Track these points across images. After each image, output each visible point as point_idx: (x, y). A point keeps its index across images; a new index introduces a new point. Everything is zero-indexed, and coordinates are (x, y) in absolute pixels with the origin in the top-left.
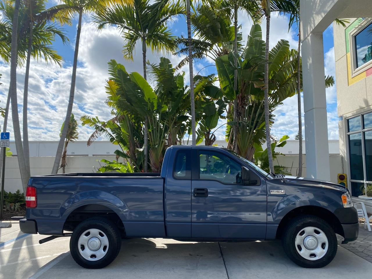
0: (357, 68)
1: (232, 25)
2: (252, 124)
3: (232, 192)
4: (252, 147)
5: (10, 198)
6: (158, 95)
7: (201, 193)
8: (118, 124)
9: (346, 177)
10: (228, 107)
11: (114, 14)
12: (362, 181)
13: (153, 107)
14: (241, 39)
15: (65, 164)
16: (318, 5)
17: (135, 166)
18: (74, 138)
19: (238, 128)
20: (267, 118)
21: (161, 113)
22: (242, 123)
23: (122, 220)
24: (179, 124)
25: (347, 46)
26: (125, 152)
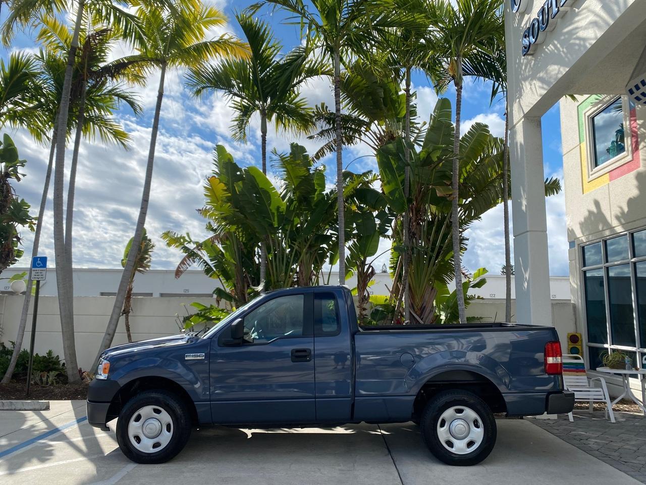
0: (596, 166)
1: (402, 92)
2: (433, 250)
4: (432, 288)
5: (38, 364)
6: (287, 202)
8: (220, 246)
9: (581, 338)
10: (393, 223)
12: (604, 346)
14: (415, 115)
18: (144, 267)
19: (410, 257)
20: (456, 241)
24: (315, 248)
25: (581, 131)
26: (228, 290)
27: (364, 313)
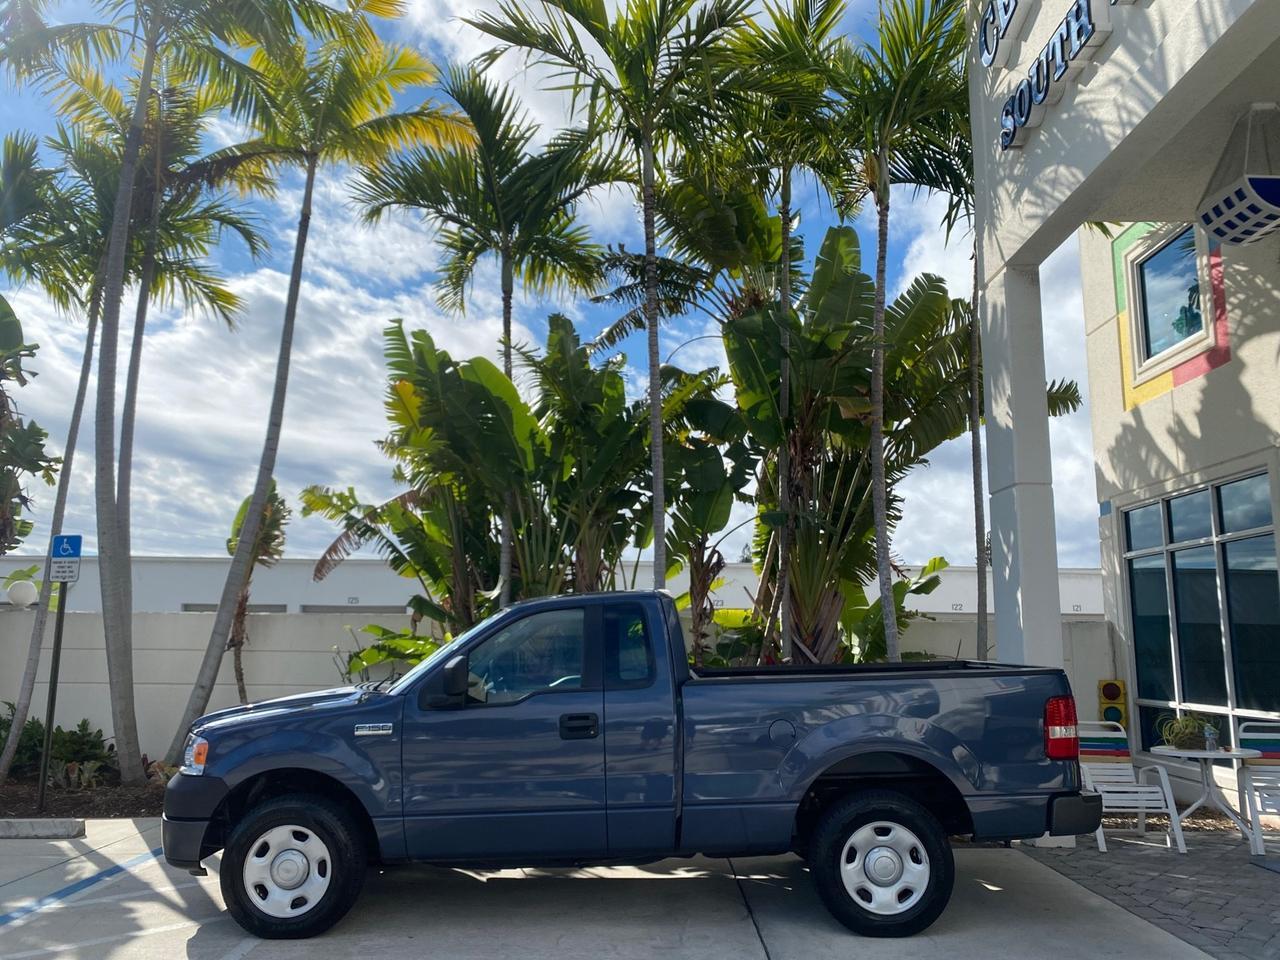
0: (1148, 358)
4: (836, 594)
5: (61, 746)
8: (418, 513)
9: (1125, 689)
10: (759, 467)
11: (415, 177)
12: (1169, 704)
15: (242, 638)
18: (271, 555)
19: (793, 534)
20: (880, 504)
21: (554, 481)
22: (803, 517)
24: (608, 516)
25: (1118, 290)
26: (437, 600)
27: (704, 642)
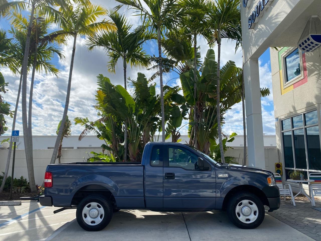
0: (287, 82)
1: (193, 47)
2: (208, 124)
3: (193, 176)
4: (208, 142)
5: (16, 183)
6: (136, 102)
7: (170, 176)
8: (104, 123)
9: (282, 165)
10: (189, 111)
11: (101, 38)
12: (293, 169)
13: (132, 111)
14: (200, 57)
15: (61, 155)
16: (253, 39)
17: (117, 157)
18: (67, 135)
19: (197, 127)
20: (219, 120)
21: (138, 115)
22: (200, 123)
23: (114, 196)
24: (151, 124)
25: (280, 64)
26: (109, 145)
